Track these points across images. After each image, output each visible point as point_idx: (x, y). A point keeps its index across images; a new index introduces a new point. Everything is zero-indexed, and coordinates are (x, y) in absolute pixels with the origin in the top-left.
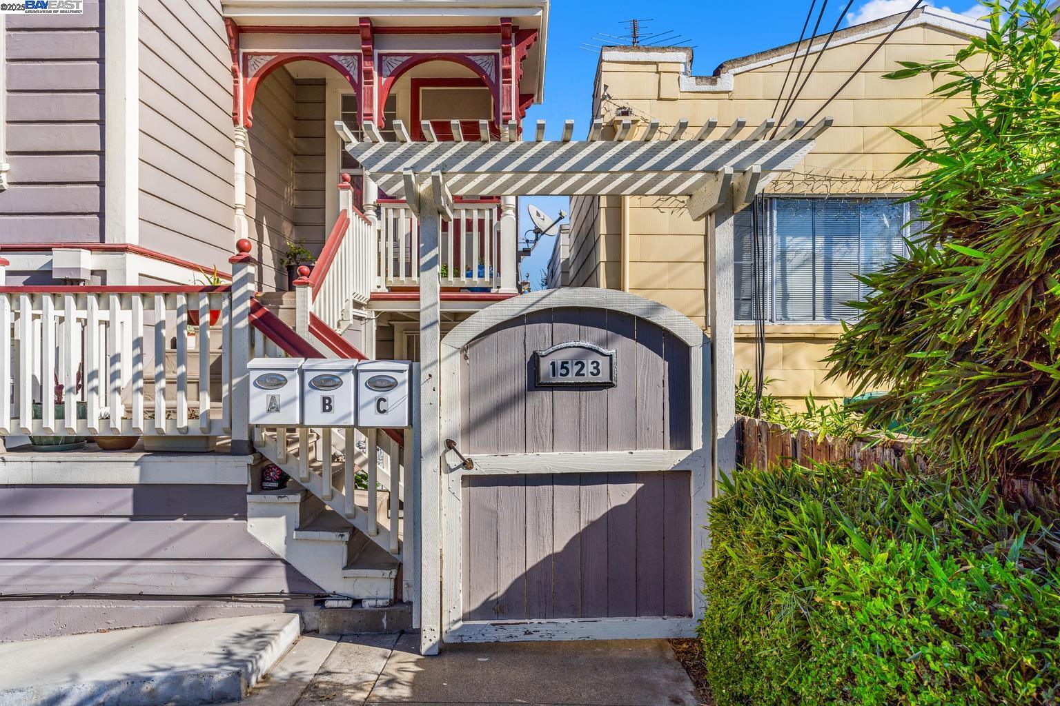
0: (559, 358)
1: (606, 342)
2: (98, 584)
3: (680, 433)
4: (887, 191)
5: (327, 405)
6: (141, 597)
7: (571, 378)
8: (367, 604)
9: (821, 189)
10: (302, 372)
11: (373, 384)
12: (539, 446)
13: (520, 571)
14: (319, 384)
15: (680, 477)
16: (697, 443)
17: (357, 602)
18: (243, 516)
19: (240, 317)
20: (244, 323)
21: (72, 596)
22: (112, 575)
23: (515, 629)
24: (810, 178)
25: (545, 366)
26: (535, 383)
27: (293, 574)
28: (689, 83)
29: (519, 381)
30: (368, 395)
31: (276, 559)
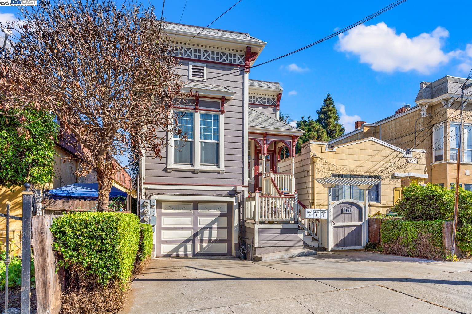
0: (345, 209)
1: (351, 207)
2: (275, 245)
3: (361, 220)
4: (364, 174)
5: (316, 215)
6: (282, 246)
7: (347, 212)
8: (315, 247)
9: (352, 173)
10: (313, 211)
11: (322, 212)
12: (343, 222)
13: (340, 240)
14: (315, 212)
15: (361, 226)
16: (363, 221)
17: (314, 247)
18: (297, 234)
19: (296, 202)
20: (297, 203)
21: (272, 247)
22: (277, 243)
23: (340, 248)
24: (350, 171)
25: (344, 210)
26: (342, 212)
27: (304, 242)
28: (327, 149)
29: (340, 212)
30: (322, 214)
31: (301, 240)
